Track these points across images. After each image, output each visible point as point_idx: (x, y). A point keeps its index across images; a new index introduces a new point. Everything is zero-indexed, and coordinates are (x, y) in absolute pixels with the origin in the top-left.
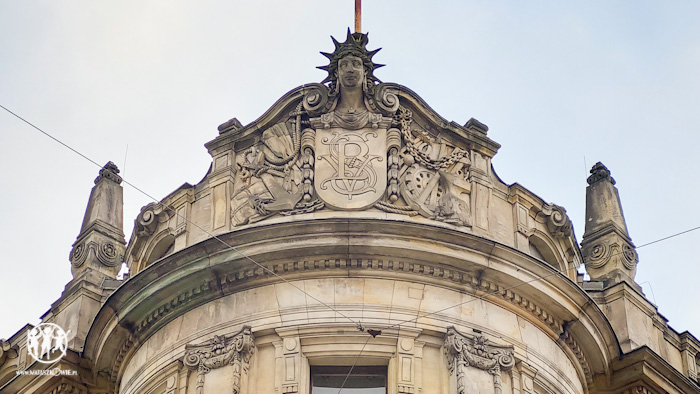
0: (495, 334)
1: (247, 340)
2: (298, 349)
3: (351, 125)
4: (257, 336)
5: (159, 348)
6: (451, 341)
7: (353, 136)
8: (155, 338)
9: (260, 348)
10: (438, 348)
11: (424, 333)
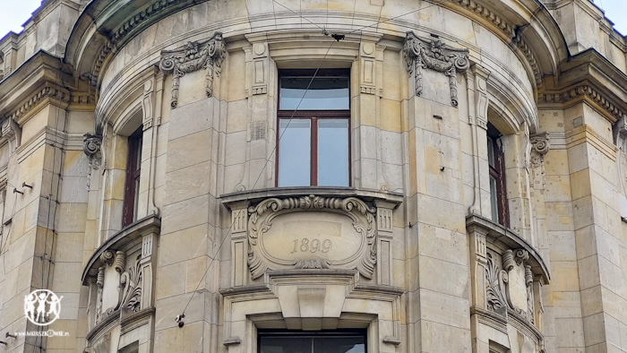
0: (451, 38)
1: (219, 46)
2: (266, 54)
4: (228, 41)
5: (136, 54)
6: (409, 45)
8: (132, 44)
9: (231, 53)
10: (398, 52)
11: (384, 38)
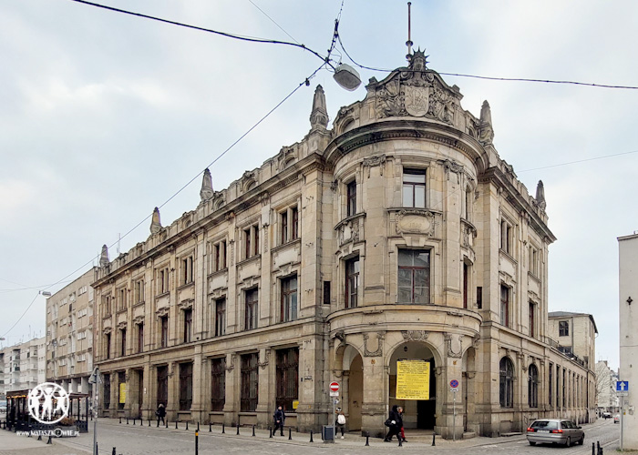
3: (417, 85)
7: (418, 89)
10: (442, 165)
